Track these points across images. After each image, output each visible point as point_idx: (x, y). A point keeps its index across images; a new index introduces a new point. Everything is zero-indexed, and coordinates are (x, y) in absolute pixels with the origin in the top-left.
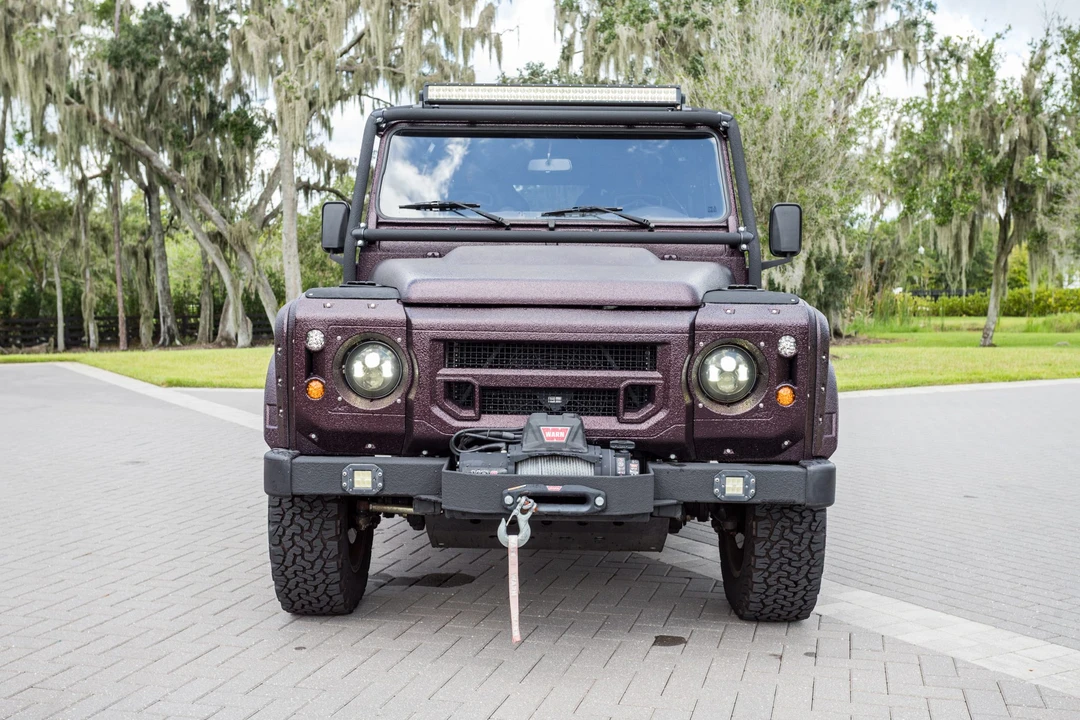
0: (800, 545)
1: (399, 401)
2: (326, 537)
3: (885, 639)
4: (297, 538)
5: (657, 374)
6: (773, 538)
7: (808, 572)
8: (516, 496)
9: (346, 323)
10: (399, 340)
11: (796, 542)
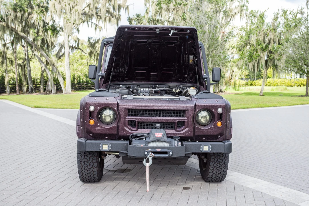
0: (222, 163)
1: (115, 125)
2: (94, 162)
3: (243, 187)
4: (85, 162)
5: (186, 118)
6: (215, 161)
7: (224, 170)
8: (148, 152)
9: (101, 104)
10: (115, 108)
11: (221, 162)
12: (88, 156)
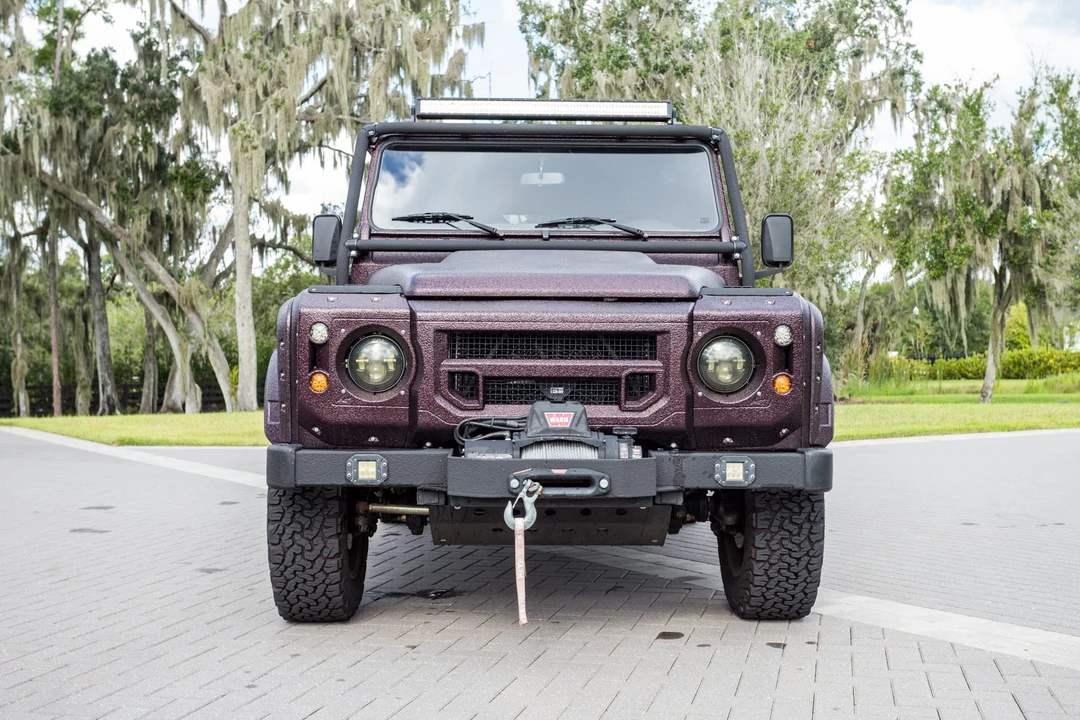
0: (799, 536)
1: (403, 393)
2: (326, 535)
3: (885, 631)
4: (297, 537)
5: (657, 363)
6: (774, 529)
7: (808, 563)
8: (522, 479)
9: (350, 316)
10: (403, 332)
11: (795, 532)
12: (306, 512)
